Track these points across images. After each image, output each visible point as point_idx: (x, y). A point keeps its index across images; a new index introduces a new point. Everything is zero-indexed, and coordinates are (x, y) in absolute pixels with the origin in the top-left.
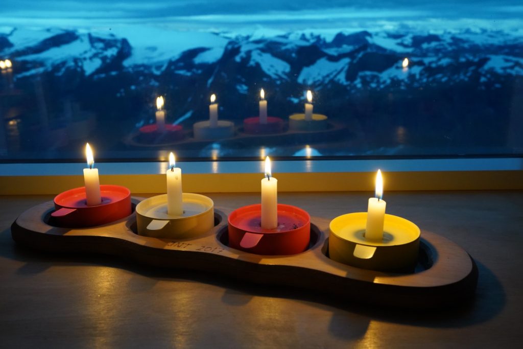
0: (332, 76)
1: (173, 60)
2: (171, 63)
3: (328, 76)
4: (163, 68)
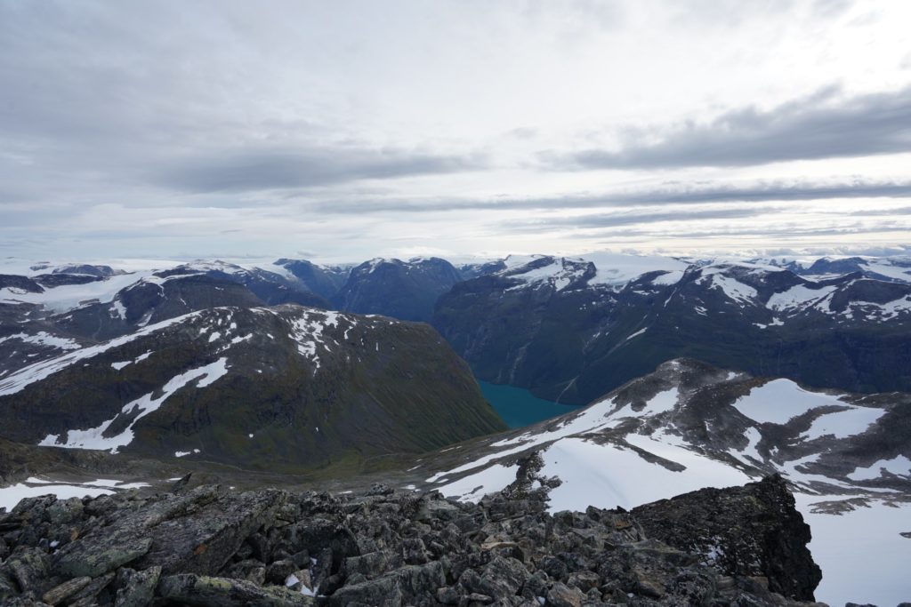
0: (810, 304)
1: (633, 281)
2: (630, 284)
3: (805, 303)
4: (623, 288)
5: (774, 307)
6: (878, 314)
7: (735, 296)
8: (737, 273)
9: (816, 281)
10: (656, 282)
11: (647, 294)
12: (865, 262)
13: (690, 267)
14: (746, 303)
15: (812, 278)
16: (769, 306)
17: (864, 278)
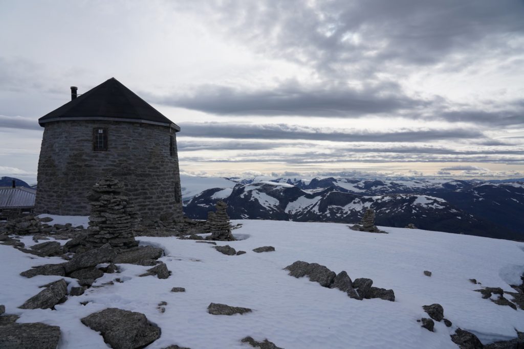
0: (309, 209)
1: (197, 196)
4: (189, 203)
5: (289, 211)
6: (342, 213)
7: (266, 206)
8: (266, 189)
9: (311, 193)
10: (214, 197)
11: (207, 206)
12: (335, 180)
13: (237, 185)
14: (273, 210)
15: (309, 192)
16: (286, 211)
17: (334, 191)
